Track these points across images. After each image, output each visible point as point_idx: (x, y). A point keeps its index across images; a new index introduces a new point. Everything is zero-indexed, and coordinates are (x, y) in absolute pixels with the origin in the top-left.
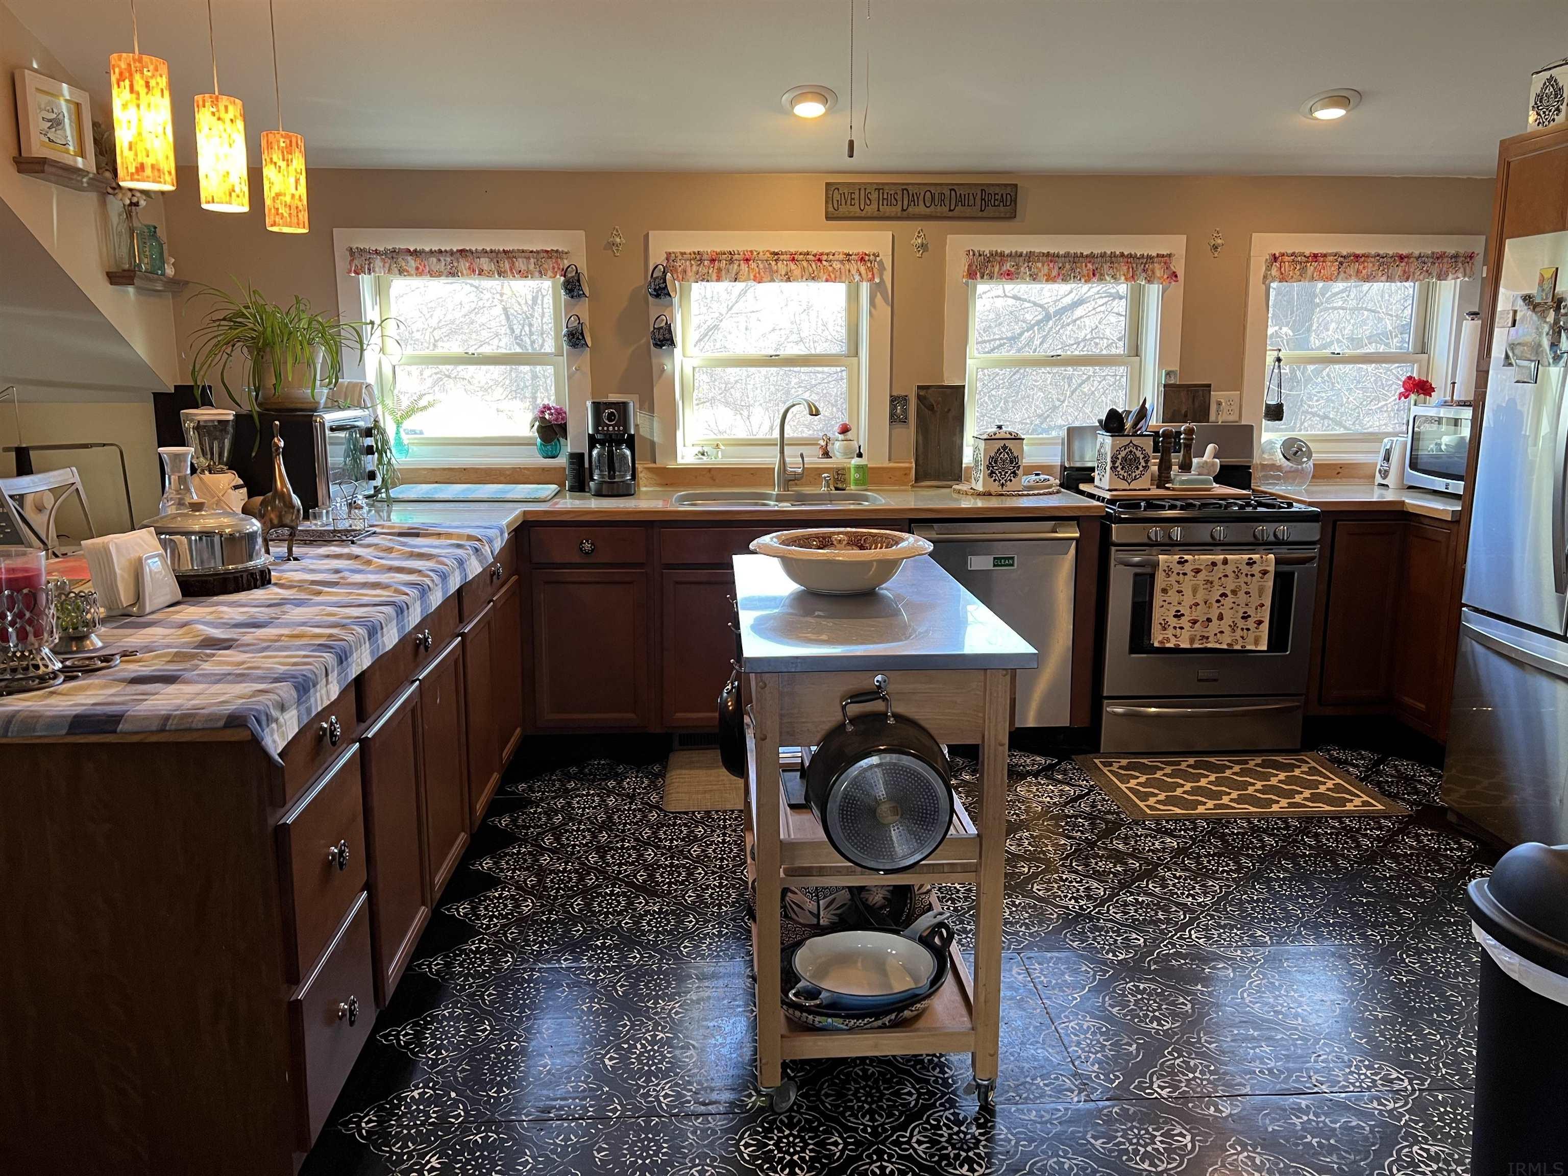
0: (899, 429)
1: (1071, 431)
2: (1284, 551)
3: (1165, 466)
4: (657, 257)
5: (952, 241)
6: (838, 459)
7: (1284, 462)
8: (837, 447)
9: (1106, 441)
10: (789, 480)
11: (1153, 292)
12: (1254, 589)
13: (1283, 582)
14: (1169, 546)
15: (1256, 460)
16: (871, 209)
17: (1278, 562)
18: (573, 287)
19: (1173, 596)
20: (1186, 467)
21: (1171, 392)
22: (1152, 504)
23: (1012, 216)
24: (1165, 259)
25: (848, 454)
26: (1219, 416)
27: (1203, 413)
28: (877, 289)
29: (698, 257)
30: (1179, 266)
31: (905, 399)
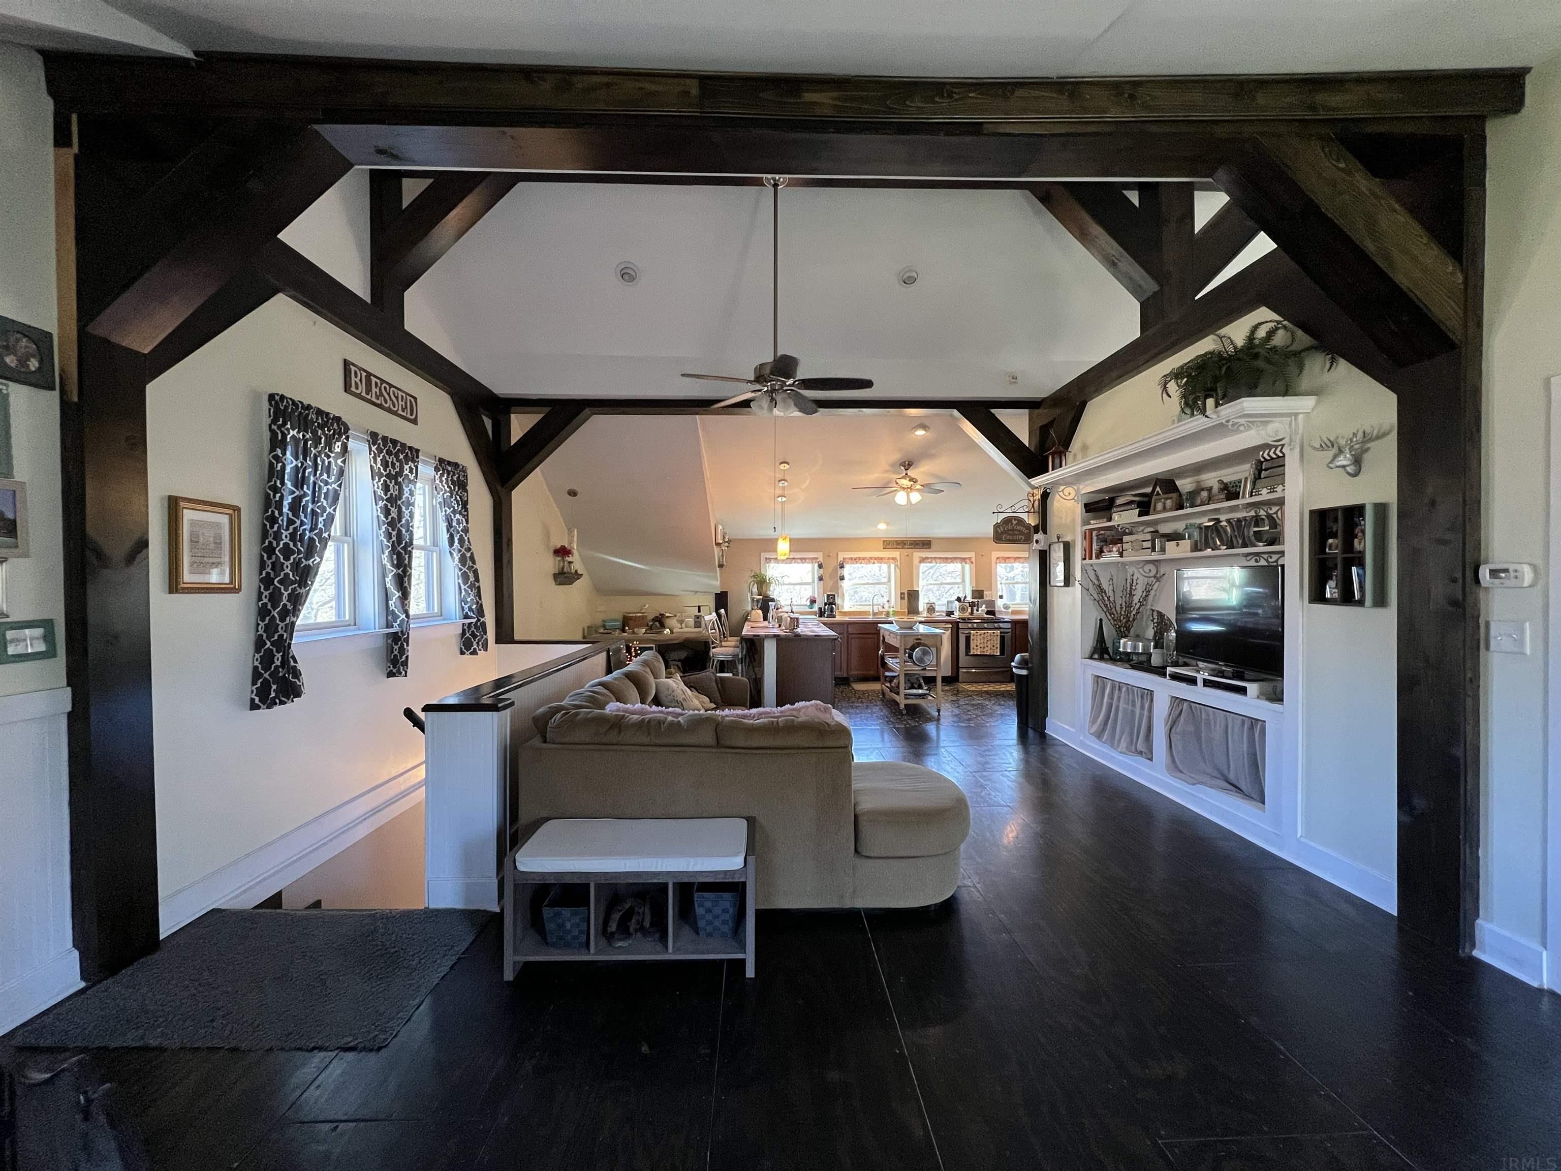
0: (903, 601)
1: (948, 602)
2: (1002, 630)
3: (972, 610)
4: (840, 559)
5: (915, 554)
6: (886, 609)
7: (1003, 610)
8: (886, 606)
9: (957, 603)
10: (874, 614)
11: (967, 567)
12: (995, 639)
13: (1002, 639)
14: (974, 629)
15: (997, 609)
16: (894, 546)
17: (1001, 633)
18: (820, 566)
19: (975, 641)
20: (977, 610)
21: (973, 592)
22: (969, 619)
23: (930, 548)
24: (970, 558)
25: (889, 607)
26: (986, 598)
27: (982, 597)
28: (896, 566)
29: (851, 559)
30: (973, 560)
31: (904, 593)
